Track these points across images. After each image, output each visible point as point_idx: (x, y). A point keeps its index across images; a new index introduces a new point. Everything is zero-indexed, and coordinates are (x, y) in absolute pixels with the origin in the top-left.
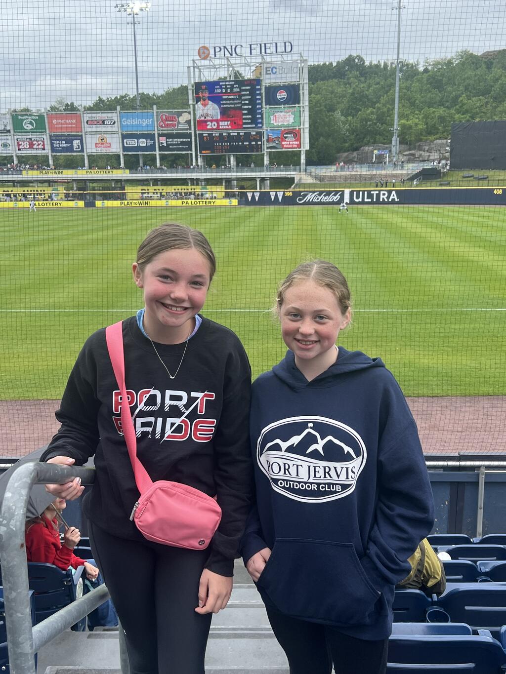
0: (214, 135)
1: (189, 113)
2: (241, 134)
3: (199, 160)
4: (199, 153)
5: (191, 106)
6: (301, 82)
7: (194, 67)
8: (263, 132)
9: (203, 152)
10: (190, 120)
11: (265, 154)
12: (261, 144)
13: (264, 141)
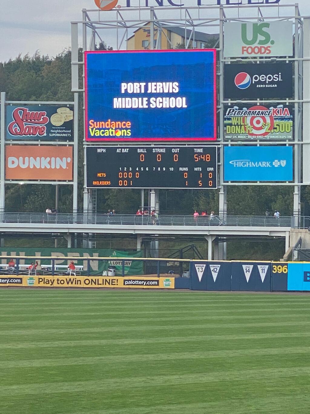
0: (118, 151)
1: (72, 108)
2: (174, 151)
3: (86, 197)
4: (85, 186)
5: (76, 96)
6: (296, 58)
7: (85, 24)
8: (219, 149)
9: (94, 183)
10: (72, 122)
11: (222, 192)
12: (214, 172)
13: (219, 166)
